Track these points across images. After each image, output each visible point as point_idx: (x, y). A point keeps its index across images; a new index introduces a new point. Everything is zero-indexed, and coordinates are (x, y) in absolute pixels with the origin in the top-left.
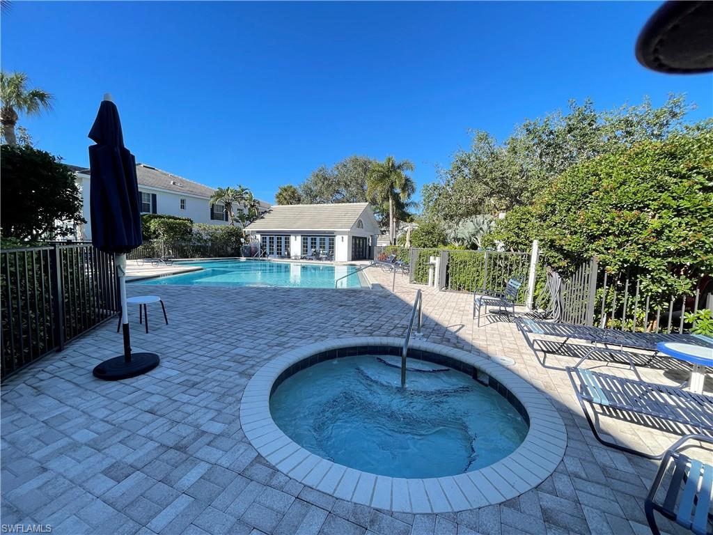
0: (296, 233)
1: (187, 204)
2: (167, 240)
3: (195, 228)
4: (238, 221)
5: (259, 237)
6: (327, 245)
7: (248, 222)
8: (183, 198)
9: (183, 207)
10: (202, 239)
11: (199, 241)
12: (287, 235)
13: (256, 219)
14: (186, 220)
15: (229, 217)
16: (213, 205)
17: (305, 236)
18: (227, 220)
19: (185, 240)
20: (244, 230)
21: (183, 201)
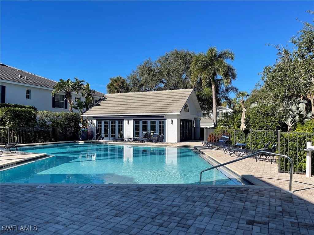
0: (128, 118)
1: (32, 94)
2: (12, 126)
3: (39, 115)
4: (76, 108)
5: (95, 121)
6: (157, 128)
7: (85, 109)
8: (29, 89)
9: (28, 97)
10: (44, 125)
11: (41, 127)
12: (120, 120)
13: (92, 106)
14: (31, 108)
15: (69, 105)
16: (55, 94)
17: (137, 120)
18: (66, 107)
19: (29, 126)
20: (82, 116)
21: (28, 92)
